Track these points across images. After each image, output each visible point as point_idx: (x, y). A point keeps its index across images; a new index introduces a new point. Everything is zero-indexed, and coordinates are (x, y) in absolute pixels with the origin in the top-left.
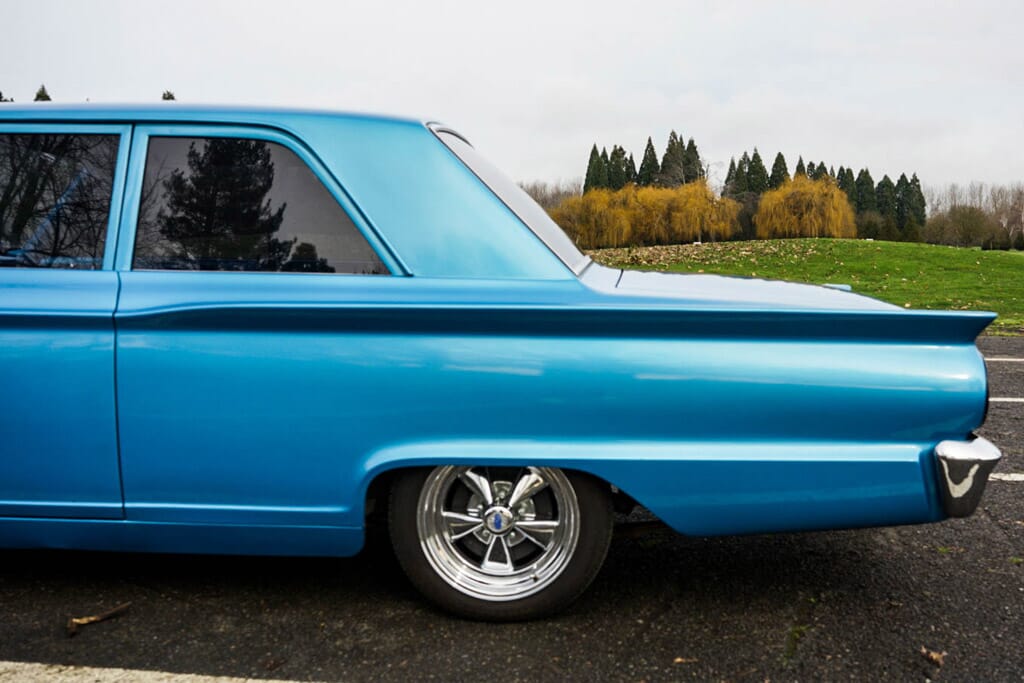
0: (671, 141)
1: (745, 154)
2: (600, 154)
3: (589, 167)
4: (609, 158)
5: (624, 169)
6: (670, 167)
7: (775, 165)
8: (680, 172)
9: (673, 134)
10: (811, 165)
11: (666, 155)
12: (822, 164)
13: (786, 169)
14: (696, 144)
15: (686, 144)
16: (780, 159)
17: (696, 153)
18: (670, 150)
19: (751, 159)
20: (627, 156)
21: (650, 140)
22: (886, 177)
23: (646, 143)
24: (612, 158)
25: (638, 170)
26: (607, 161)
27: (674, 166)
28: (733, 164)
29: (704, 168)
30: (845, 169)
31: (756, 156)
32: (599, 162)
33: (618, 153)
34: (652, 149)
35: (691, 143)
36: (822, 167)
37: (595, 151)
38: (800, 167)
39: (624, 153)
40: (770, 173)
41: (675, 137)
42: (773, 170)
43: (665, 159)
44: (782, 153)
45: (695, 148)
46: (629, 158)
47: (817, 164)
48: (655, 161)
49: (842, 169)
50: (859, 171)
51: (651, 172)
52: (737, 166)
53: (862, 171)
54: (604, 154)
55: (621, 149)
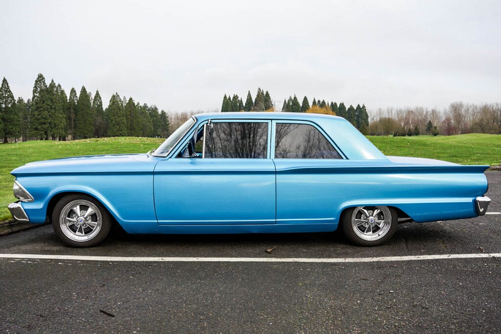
0: (259, 92)
1: (290, 97)
2: (228, 98)
3: (223, 104)
4: (232, 100)
5: (238, 104)
6: (258, 103)
7: (303, 102)
8: (263, 105)
9: (259, 89)
10: (319, 101)
11: (256, 98)
12: (324, 101)
13: (308, 103)
14: (269, 93)
15: (265, 93)
16: (305, 99)
17: (269, 97)
18: (258, 96)
19: (293, 99)
20: (239, 99)
21: (249, 92)
22: (351, 106)
23: (248, 93)
24: (233, 100)
25: (244, 105)
26: (231, 101)
27: (260, 103)
28: (285, 102)
29: (273, 103)
30: (334, 103)
31: (295, 98)
32: (228, 102)
33: (236, 97)
34: (250, 95)
35: (267, 93)
36: (324, 102)
37: (225, 97)
38: (314, 102)
39: (238, 98)
40: (301, 105)
41: (260, 90)
42: (303, 104)
43: (256, 100)
44: (307, 97)
45: (269, 95)
46: (240, 100)
47: (321, 101)
48: (251, 101)
49: (332, 103)
50: (339, 104)
51: (250, 106)
52: (287, 102)
53: (341, 103)
54: (230, 98)
55: (237, 96)
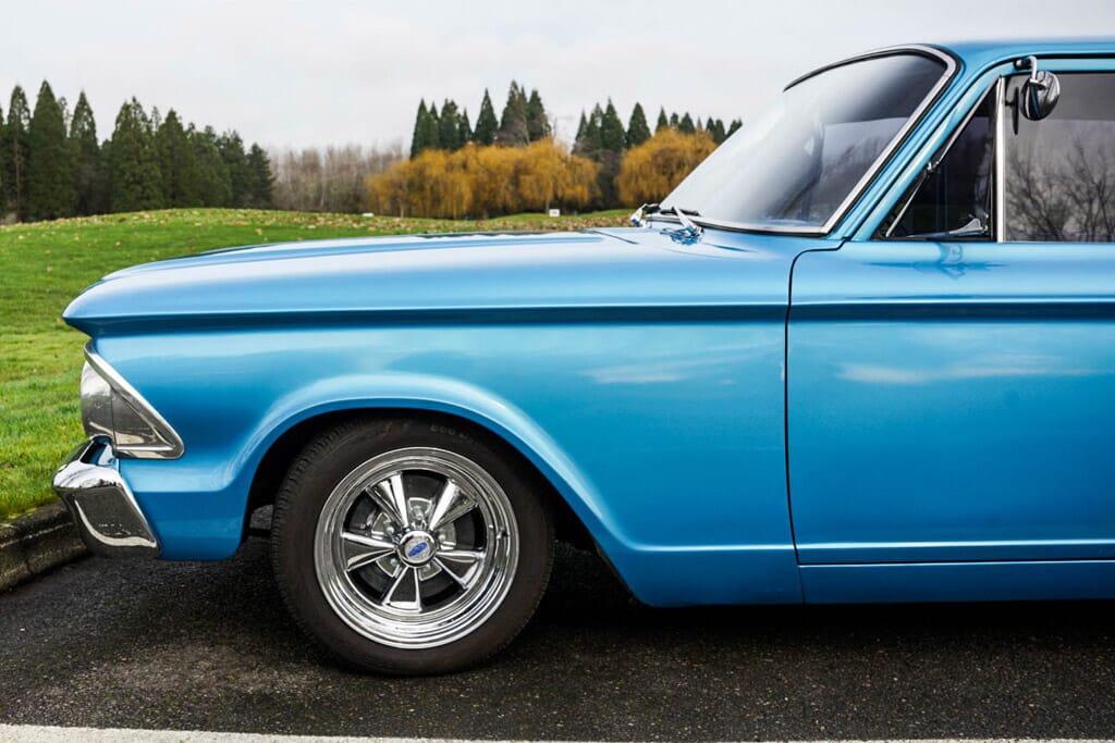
0: (512, 92)
1: (598, 106)
2: (429, 108)
3: (417, 125)
4: (439, 115)
5: (457, 126)
6: (512, 123)
7: (633, 118)
8: (523, 128)
9: (514, 85)
10: (675, 117)
11: (506, 109)
12: (687, 115)
13: (644, 122)
14: (540, 95)
15: (528, 96)
16: (638, 111)
17: (541, 105)
18: (510, 103)
19: (604, 111)
20: (460, 111)
21: (487, 93)
23: (483, 95)
24: (443, 114)
25: (473, 127)
26: (436, 118)
27: (516, 121)
28: (583, 118)
29: (551, 123)
30: (715, 120)
31: (610, 108)
32: (428, 119)
33: (450, 108)
34: (489, 102)
35: (535, 95)
36: (687, 119)
37: (422, 107)
38: (662, 120)
39: (456, 108)
40: (626, 127)
41: (516, 87)
42: (631, 124)
43: (506, 113)
44: (642, 104)
45: (539, 100)
46: (462, 114)
47: (681, 116)
48: (493, 116)
49: (710, 121)
50: (731, 122)
51: (488, 130)
52: (588, 119)
53: (734, 122)
54: (434, 110)
55: (453, 104)
